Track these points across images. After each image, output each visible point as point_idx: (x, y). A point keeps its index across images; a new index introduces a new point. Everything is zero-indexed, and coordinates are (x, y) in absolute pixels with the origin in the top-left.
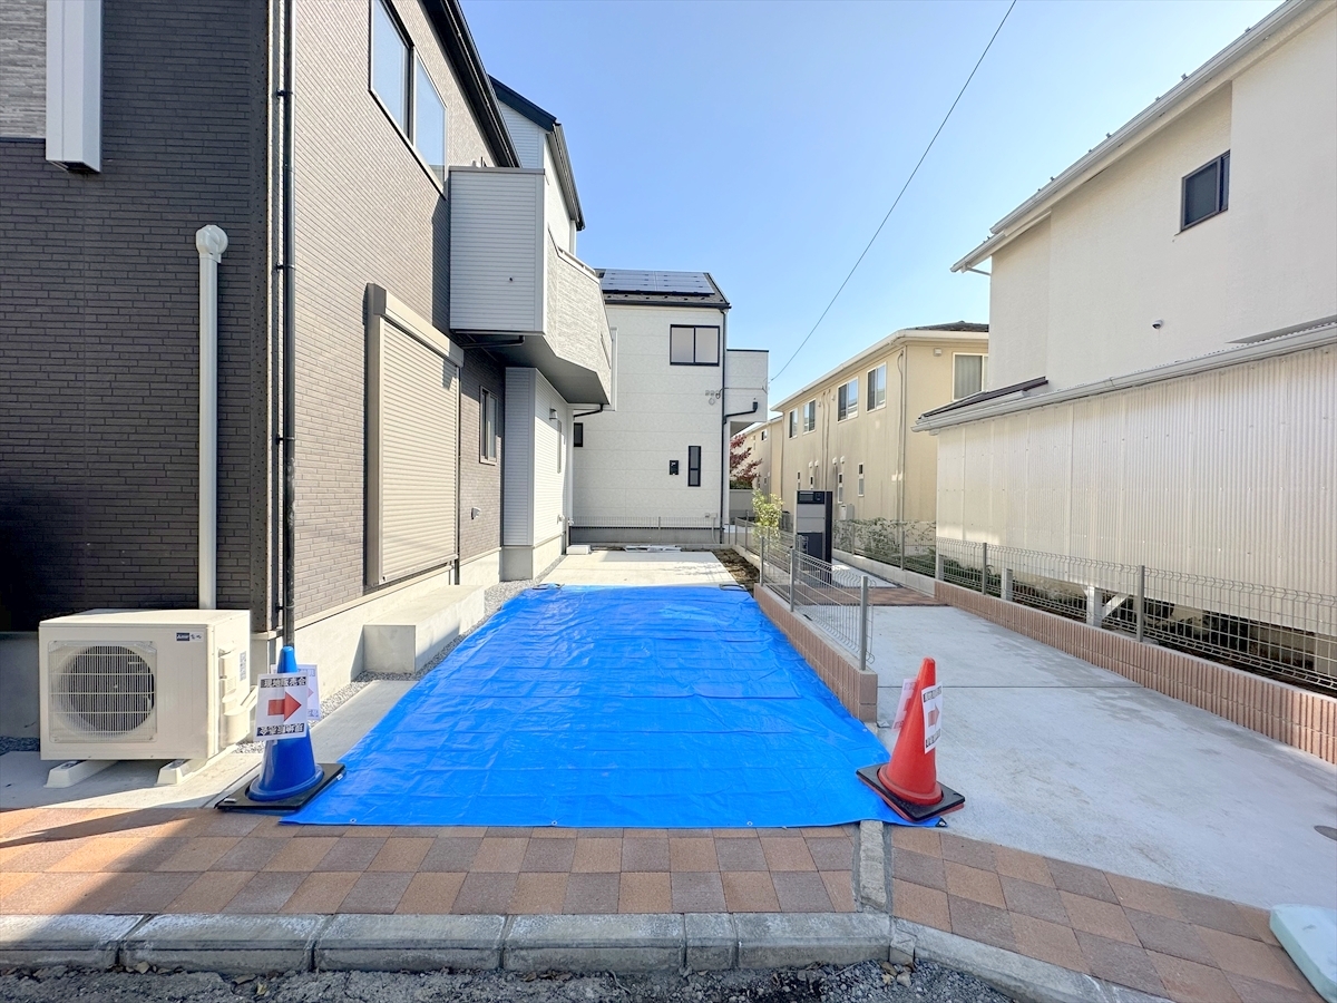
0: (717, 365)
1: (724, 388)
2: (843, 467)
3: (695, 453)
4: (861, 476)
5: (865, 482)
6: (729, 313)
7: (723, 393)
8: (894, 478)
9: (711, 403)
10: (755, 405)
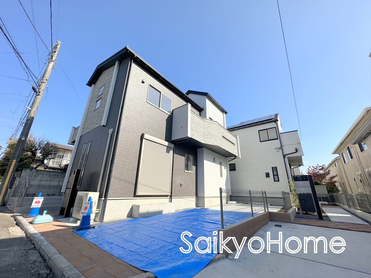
0: (277, 139)
1: (281, 146)
3: (275, 169)
6: (278, 122)
7: (281, 148)
9: (278, 151)
10: (296, 150)
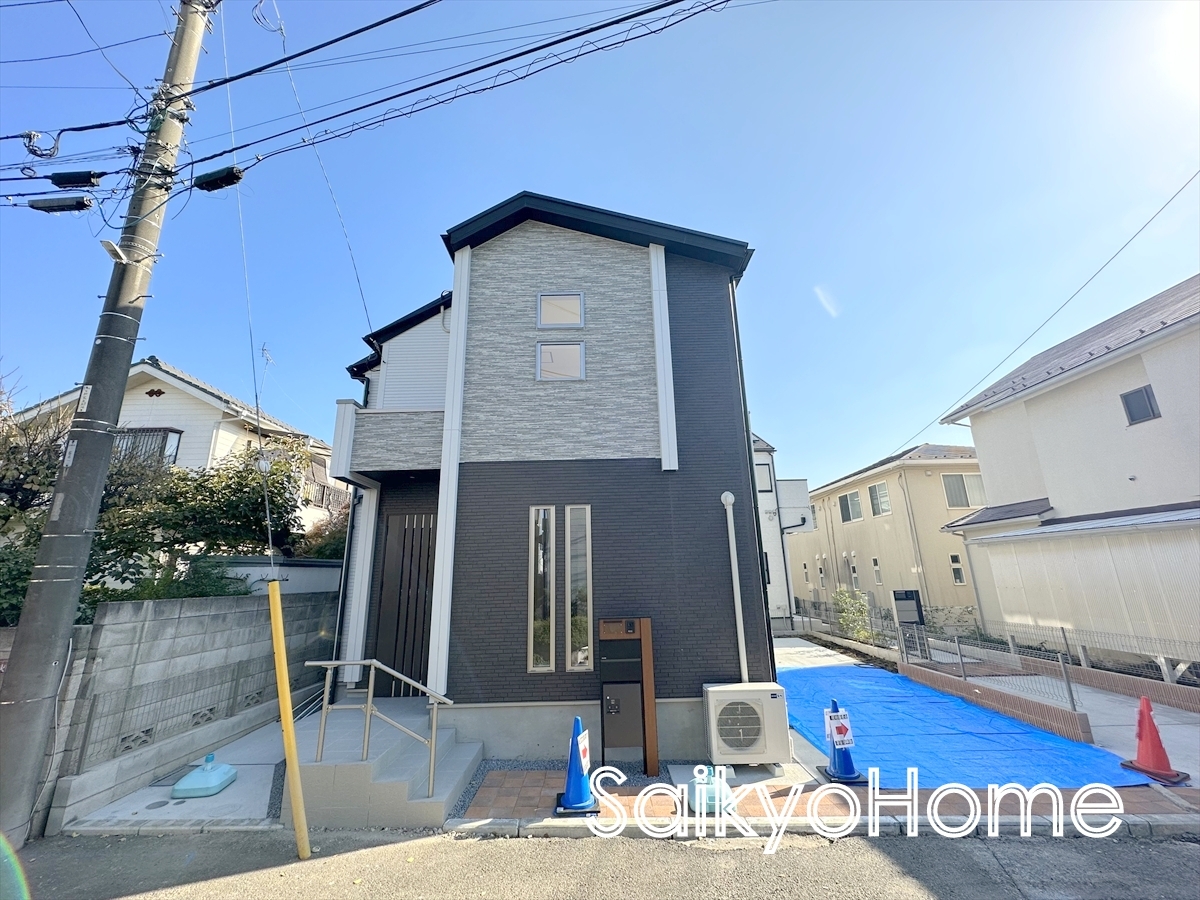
0: (771, 491)
1: (778, 508)
2: (854, 560)
4: (877, 568)
5: (882, 573)
6: (775, 454)
7: (778, 511)
8: (914, 570)
9: (771, 520)
10: (804, 520)
